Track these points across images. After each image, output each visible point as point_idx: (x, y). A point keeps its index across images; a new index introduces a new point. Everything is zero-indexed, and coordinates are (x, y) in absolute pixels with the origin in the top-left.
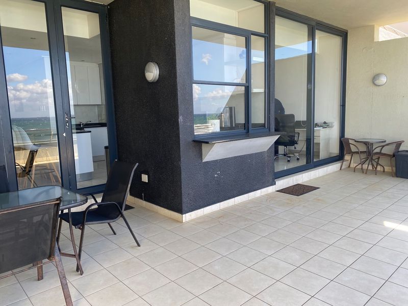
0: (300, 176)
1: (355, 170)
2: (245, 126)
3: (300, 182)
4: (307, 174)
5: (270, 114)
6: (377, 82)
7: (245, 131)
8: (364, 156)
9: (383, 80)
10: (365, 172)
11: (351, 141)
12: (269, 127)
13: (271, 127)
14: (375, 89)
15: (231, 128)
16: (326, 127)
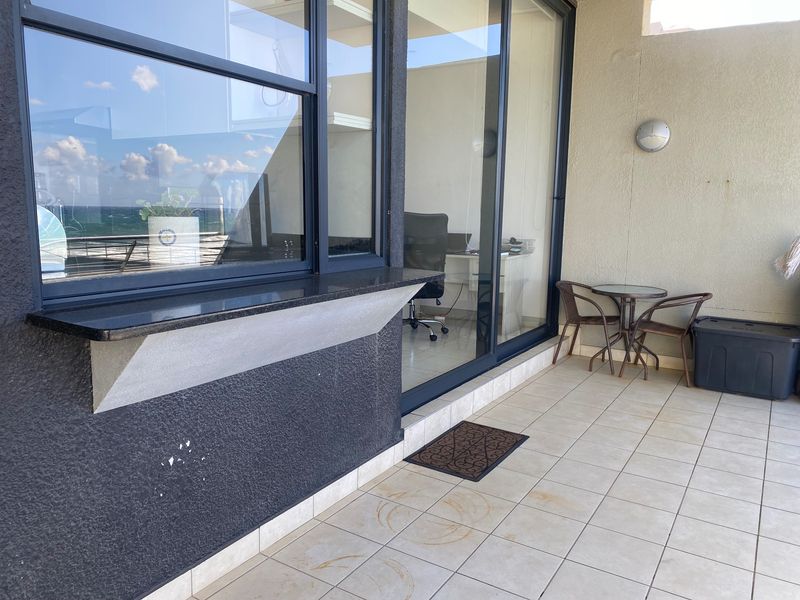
0: (468, 397)
1: (590, 365)
2: (303, 246)
3: (466, 416)
4: (483, 388)
5: (389, 208)
6: (646, 141)
7: (304, 266)
8: (612, 329)
9: (661, 136)
10: (617, 372)
11: (576, 290)
12: (389, 251)
13: (393, 251)
14: (640, 158)
15: (256, 252)
16: (517, 253)
